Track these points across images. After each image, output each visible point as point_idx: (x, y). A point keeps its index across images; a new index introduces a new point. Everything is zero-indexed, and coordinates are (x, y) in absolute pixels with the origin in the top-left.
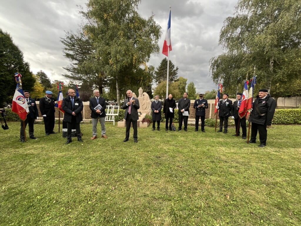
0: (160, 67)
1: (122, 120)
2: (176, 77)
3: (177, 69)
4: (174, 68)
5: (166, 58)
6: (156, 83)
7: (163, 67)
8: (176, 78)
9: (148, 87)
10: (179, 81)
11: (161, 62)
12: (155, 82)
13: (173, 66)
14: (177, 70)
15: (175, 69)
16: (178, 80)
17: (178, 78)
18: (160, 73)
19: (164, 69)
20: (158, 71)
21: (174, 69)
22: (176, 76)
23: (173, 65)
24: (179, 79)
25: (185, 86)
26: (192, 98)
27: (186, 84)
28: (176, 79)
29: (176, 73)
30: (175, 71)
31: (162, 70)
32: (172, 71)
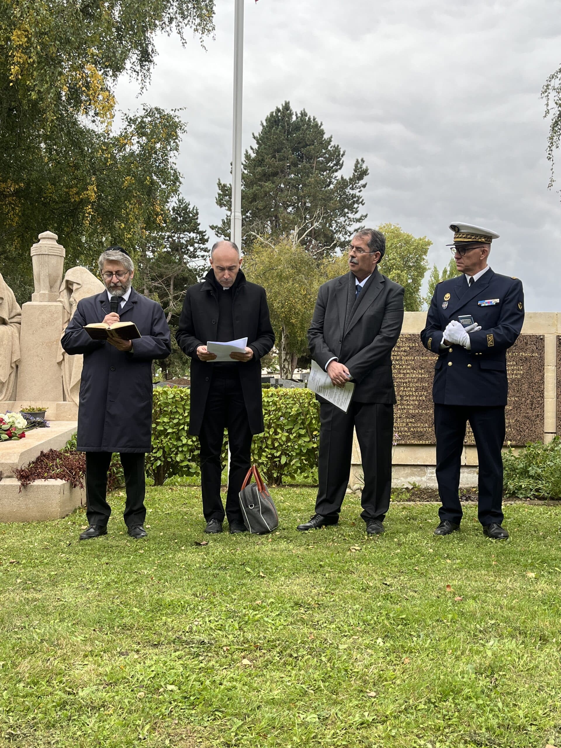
2: (356, 226)
3: (361, 173)
4: (339, 165)
7: (268, 160)
9: (176, 287)
13: (336, 156)
14: (360, 178)
19: (275, 174)
21: (338, 175)
22: (358, 216)
23: (337, 148)
25: (416, 281)
27: (420, 271)
29: (354, 196)
30: (347, 186)
31: (266, 177)
32: (332, 186)
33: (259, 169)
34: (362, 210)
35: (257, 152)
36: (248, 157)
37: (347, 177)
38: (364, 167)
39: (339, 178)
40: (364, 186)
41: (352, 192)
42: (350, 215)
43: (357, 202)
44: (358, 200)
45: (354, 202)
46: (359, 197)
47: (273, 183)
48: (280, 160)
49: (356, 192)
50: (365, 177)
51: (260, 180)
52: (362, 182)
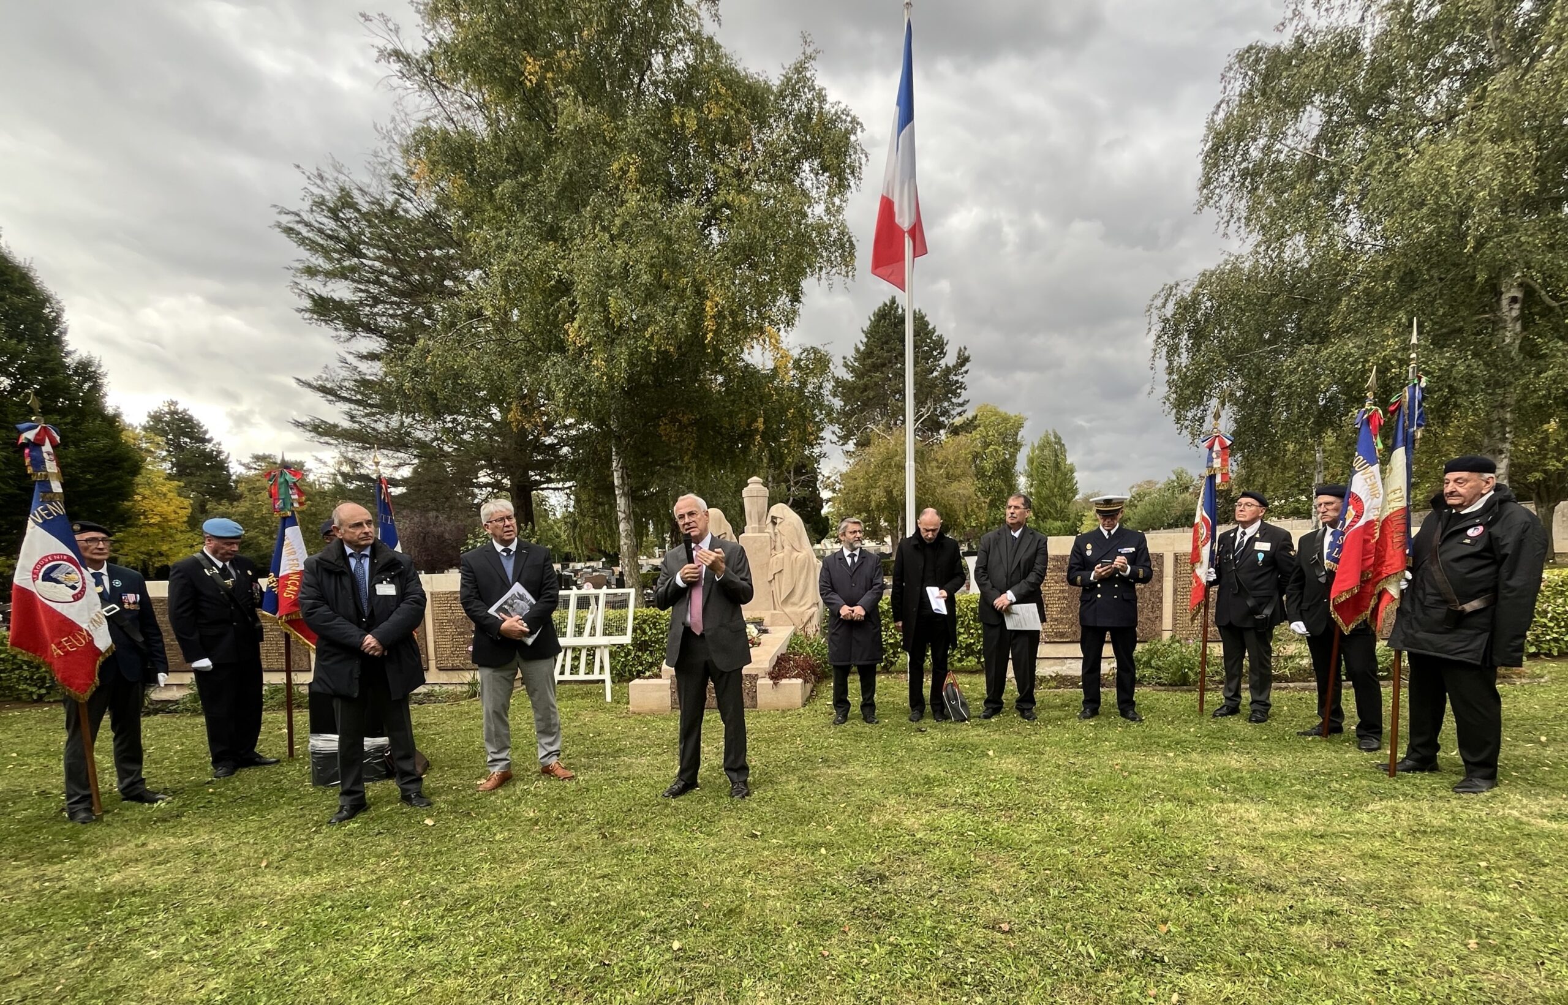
0: (864, 356)
1: (655, 670)
2: (959, 409)
3: (963, 360)
4: (943, 353)
5: (893, 301)
6: (846, 448)
7: (877, 352)
8: (960, 414)
9: (796, 474)
10: (975, 428)
11: (866, 325)
12: (835, 439)
13: (940, 345)
14: (962, 364)
15: (950, 359)
16: (969, 426)
17: (969, 415)
18: (865, 388)
19: (884, 365)
20: (849, 377)
21: (943, 363)
22: (960, 400)
23: (940, 337)
24: (975, 418)
25: (1013, 455)
26: (1059, 523)
27: (1017, 446)
28: (958, 421)
29: (957, 382)
30: (950, 373)
31: (875, 367)
32: (935, 374)
33: (869, 361)
34: (965, 395)
35: (866, 345)
36: (857, 350)
37: (950, 365)
38: (966, 354)
39: (943, 366)
40: (966, 372)
41: (955, 378)
42: (954, 400)
43: (960, 387)
44: (962, 386)
45: (957, 388)
46: (962, 383)
47: (882, 373)
48: (888, 351)
49: (959, 378)
50: (968, 364)
51: (869, 371)
52: (964, 369)
